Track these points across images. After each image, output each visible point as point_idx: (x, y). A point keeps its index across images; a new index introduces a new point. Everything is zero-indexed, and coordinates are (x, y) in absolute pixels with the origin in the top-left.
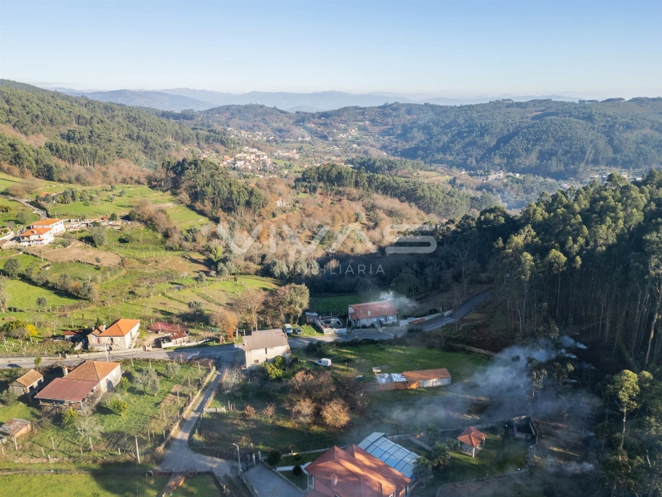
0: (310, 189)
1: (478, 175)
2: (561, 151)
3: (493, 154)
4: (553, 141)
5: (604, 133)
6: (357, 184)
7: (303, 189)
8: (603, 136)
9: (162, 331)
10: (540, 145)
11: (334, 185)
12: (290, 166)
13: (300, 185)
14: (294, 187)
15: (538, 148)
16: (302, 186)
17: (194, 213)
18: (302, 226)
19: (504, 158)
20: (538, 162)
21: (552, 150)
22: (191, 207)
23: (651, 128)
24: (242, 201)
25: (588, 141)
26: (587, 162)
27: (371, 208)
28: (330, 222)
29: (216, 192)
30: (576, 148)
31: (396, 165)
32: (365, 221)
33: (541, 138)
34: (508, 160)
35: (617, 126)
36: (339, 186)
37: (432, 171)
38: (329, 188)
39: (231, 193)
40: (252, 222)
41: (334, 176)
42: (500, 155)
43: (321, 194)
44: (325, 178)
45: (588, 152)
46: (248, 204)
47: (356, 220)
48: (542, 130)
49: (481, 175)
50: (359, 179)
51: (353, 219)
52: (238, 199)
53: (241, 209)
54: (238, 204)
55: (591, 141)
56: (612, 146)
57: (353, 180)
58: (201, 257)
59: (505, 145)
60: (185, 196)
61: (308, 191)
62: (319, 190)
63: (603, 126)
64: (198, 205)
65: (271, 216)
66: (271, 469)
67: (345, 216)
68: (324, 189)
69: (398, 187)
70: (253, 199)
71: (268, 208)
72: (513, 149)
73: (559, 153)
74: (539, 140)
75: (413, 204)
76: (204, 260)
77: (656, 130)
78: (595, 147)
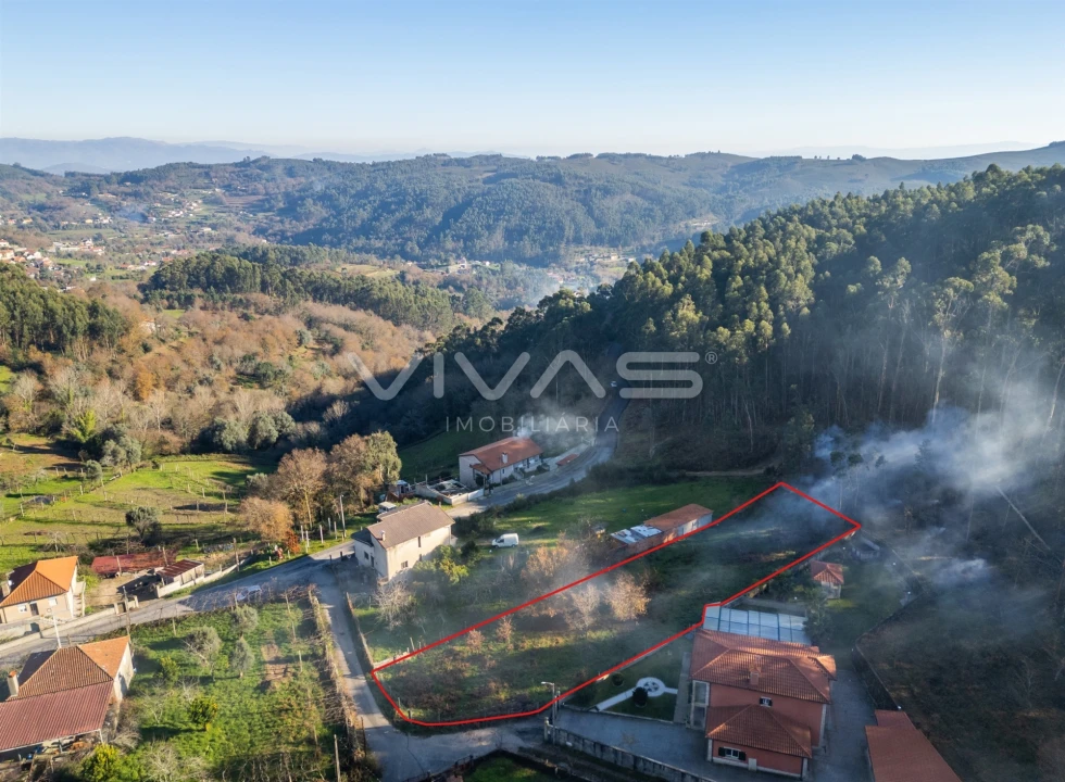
0: (179, 299)
1: (432, 267)
2: (532, 227)
3: (442, 235)
4: (520, 214)
5: (581, 201)
6: (264, 287)
7: (166, 302)
8: (580, 204)
10: (504, 220)
11: (224, 290)
13: (158, 296)
14: (145, 300)
15: (503, 224)
16: (162, 297)
18: (213, 362)
19: (458, 240)
20: (506, 244)
21: (521, 226)
23: (633, 193)
24: (83, 321)
25: (563, 212)
26: (568, 239)
27: (311, 322)
28: (261, 350)
29: (17, 313)
30: (550, 223)
31: (304, 255)
32: (312, 344)
33: (504, 210)
34: (465, 243)
35: (594, 191)
36: (233, 292)
37: (361, 263)
38: (217, 296)
39: (50, 313)
40: (110, 365)
41: (219, 276)
42: (453, 237)
43: (202, 308)
44: (203, 279)
45: (567, 228)
46: (94, 331)
47: (300, 343)
48: (503, 199)
49: (438, 266)
50: (268, 278)
51: (295, 342)
52: (72, 324)
53: (79, 345)
54: (74, 333)
55: (568, 213)
56: (593, 217)
57: (258, 280)
58: (41, 442)
59: (456, 221)
61: (176, 304)
62: (199, 302)
63: (577, 191)
65: (141, 350)
66: (587, 712)
67: (280, 336)
68: (208, 299)
69: (339, 287)
70: (103, 320)
71: (133, 336)
72: (469, 228)
73: (531, 231)
74: (501, 212)
75: (370, 311)
76: (47, 445)
77: (638, 195)
78: (573, 220)
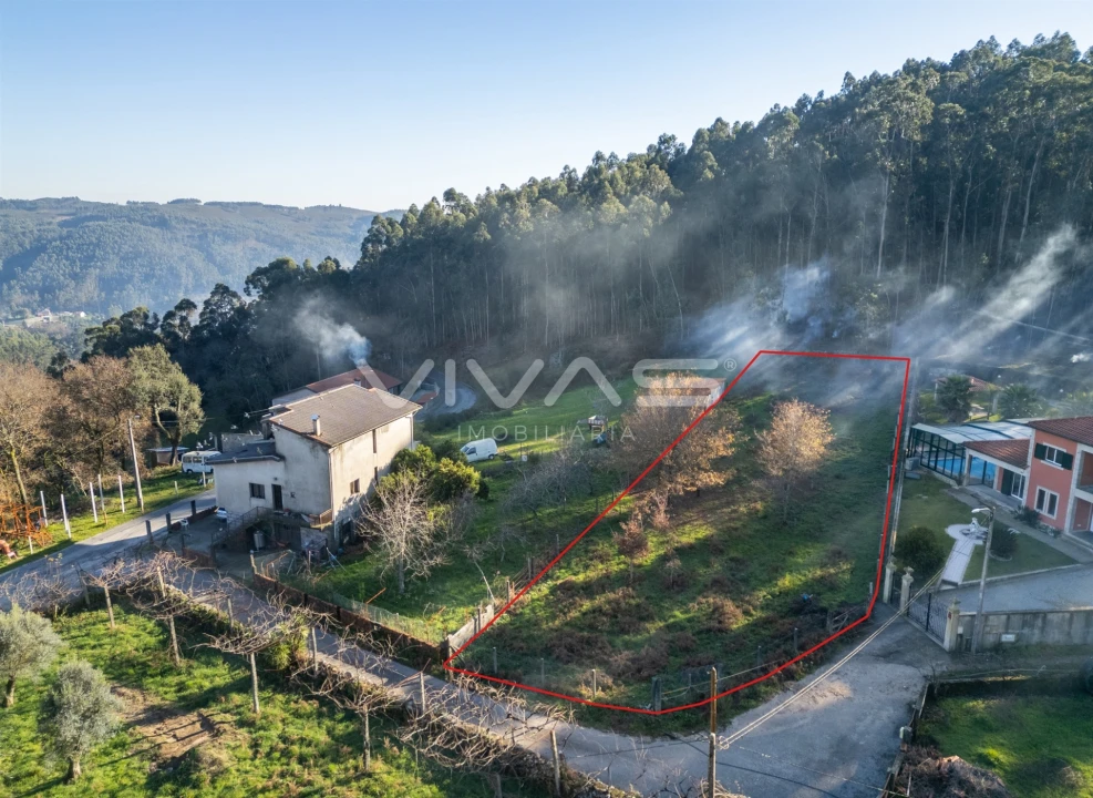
2: (137, 274)
3: (5, 287)
4: (117, 260)
5: (196, 247)
8: (196, 250)
10: (95, 267)
15: (95, 272)
19: (32, 292)
20: (103, 294)
21: (121, 274)
23: (257, 239)
25: (176, 258)
26: (186, 287)
30: (161, 270)
33: (94, 256)
34: (41, 295)
35: (210, 236)
42: (22, 288)
45: (184, 275)
48: (91, 243)
55: (182, 259)
56: (214, 263)
59: (25, 269)
63: (188, 237)
72: (45, 278)
73: (136, 280)
74: (91, 258)
77: (264, 241)
78: (190, 266)
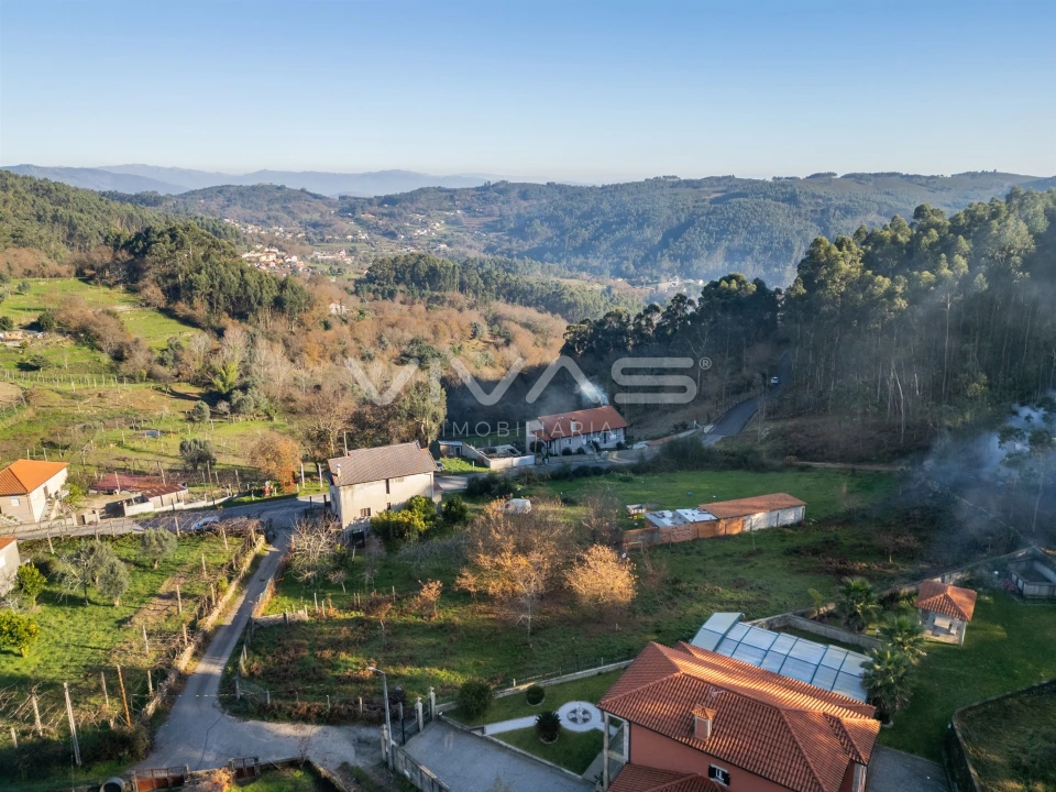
0: (383, 294)
1: (642, 284)
2: (757, 247)
3: (659, 254)
4: (745, 234)
5: (815, 221)
6: (462, 287)
7: (371, 295)
8: (814, 225)
9: (124, 488)
10: (727, 239)
11: (425, 288)
12: (339, 271)
13: (365, 289)
14: (356, 293)
15: (725, 244)
16: (369, 290)
17: (174, 322)
18: (382, 342)
19: (675, 260)
20: (727, 264)
21: (745, 246)
22: (168, 313)
23: (879, 213)
24: (268, 298)
25: (794, 233)
27: (494, 320)
28: (432, 337)
29: (216, 283)
30: (778, 243)
31: (517, 267)
32: (487, 337)
33: (728, 230)
34: (682, 262)
35: (832, 211)
36: (432, 290)
37: (572, 278)
38: (416, 292)
39: (244, 284)
40: (286, 335)
41: (423, 274)
42: (670, 256)
43: (402, 303)
44: (408, 276)
45: (796, 249)
46: (278, 304)
47: (474, 335)
48: (729, 218)
49: (648, 284)
50: (466, 278)
51: (469, 333)
52: (259, 294)
53: (265, 314)
54: (260, 303)
55: (799, 233)
57: (457, 280)
58: (194, 391)
59: (675, 240)
60: (154, 292)
61: (380, 297)
62: (399, 297)
63: (812, 211)
64: (181, 307)
65: (322, 327)
67: (455, 328)
68: (408, 295)
69: (532, 291)
70: (288, 294)
71: (315, 312)
72: (688, 247)
73: (755, 251)
74: (724, 231)
75: (558, 315)
76: (200, 394)
